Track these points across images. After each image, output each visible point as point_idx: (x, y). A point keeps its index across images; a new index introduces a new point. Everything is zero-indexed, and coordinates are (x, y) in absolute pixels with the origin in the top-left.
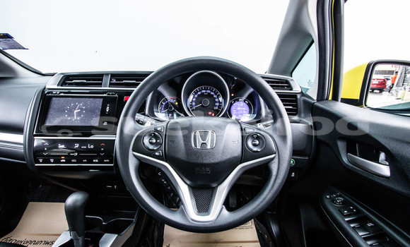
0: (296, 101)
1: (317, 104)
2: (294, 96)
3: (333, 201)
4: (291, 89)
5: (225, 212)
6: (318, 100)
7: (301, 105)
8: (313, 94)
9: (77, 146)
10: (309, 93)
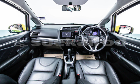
0: (106, 32)
1: (111, 33)
2: (106, 31)
3: (112, 49)
4: (106, 30)
5: (97, 50)
6: (111, 32)
7: (107, 33)
8: (110, 31)
9: (68, 41)
10: (109, 30)
